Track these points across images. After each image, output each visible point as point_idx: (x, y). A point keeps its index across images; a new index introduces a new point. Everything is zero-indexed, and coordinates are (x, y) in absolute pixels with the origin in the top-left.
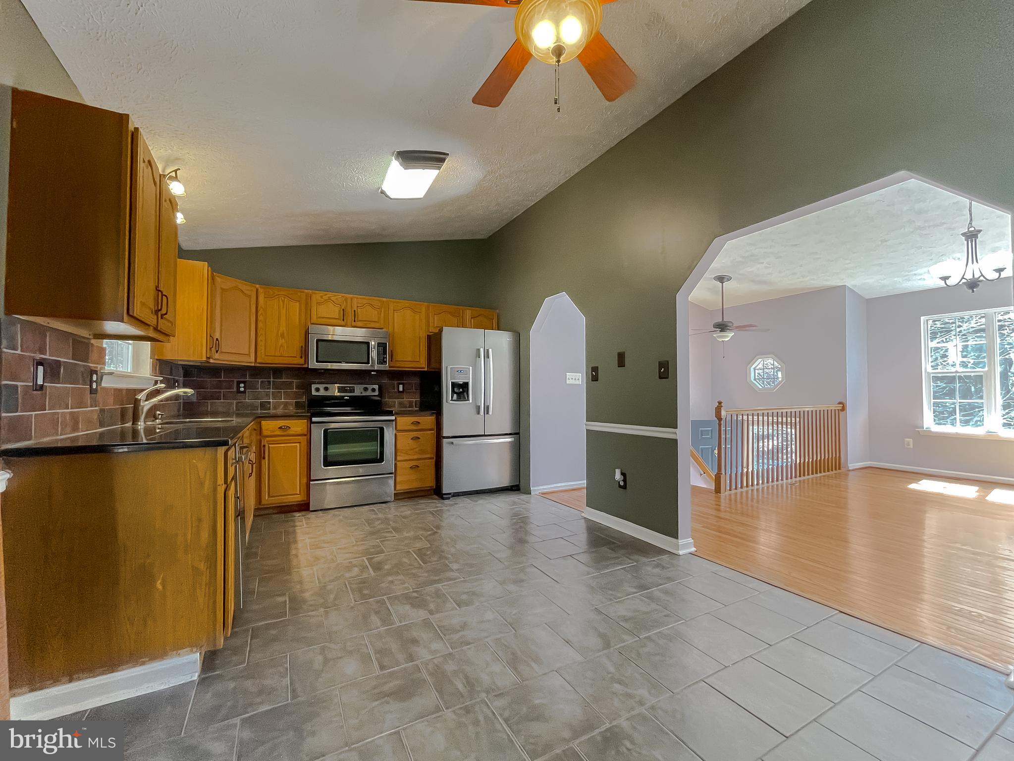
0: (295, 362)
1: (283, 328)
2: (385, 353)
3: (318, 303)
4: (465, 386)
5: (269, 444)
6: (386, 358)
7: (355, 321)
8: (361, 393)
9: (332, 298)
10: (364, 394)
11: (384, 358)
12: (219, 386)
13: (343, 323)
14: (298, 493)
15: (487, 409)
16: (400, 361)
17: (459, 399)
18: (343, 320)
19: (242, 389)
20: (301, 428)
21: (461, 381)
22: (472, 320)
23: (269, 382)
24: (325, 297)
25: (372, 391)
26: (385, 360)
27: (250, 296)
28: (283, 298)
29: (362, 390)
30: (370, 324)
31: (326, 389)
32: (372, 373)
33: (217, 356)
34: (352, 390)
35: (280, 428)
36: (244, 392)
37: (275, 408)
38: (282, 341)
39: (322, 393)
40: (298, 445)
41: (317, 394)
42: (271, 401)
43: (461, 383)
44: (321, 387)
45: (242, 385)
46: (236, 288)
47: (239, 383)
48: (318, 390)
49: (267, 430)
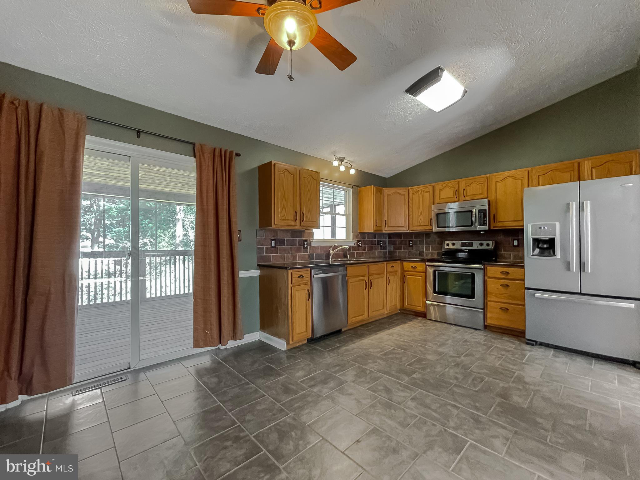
0: (427, 228)
1: (421, 210)
2: (485, 217)
3: (440, 190)
4: (551, 242)
5: (407, 275)
6: (486, 220)
7: (464, 197)
8: (478, 247)
9: (449, 185)
10: (480, 248)
11: (484, 221)
12: (401, 243)
13: (457, 200)
14: (421, 306)
15: (582, 266)
16: (502, 222)
17: (542, 254)
18: (456, 198)
19: (411, 245)
20: (422, 268)
21: (546, 237)
22: (594, 170)
23: (424, 240)
24: (444, 185)
25: (488, 245)
26: (485, 222)
27: (404, 195)
28: (421, 192)
29: (478, 245)
30: (476, 196)
31: (453, 244)
32: (481, 232)
33: (386, 229)
34: (471, 245)
35: (412, 267)
36: (412, 246)
37: (427, 255)
38: (421, 217)
39: (451, 247)
40: (421, 278)
41: (447, 247)
42: (425, 251)
43: (547, 239)
44: (450, 243)
45: (411, 242)
46: (396, 192)
47: (409, 241)
48: (448, 245)
49: (406, 267)
